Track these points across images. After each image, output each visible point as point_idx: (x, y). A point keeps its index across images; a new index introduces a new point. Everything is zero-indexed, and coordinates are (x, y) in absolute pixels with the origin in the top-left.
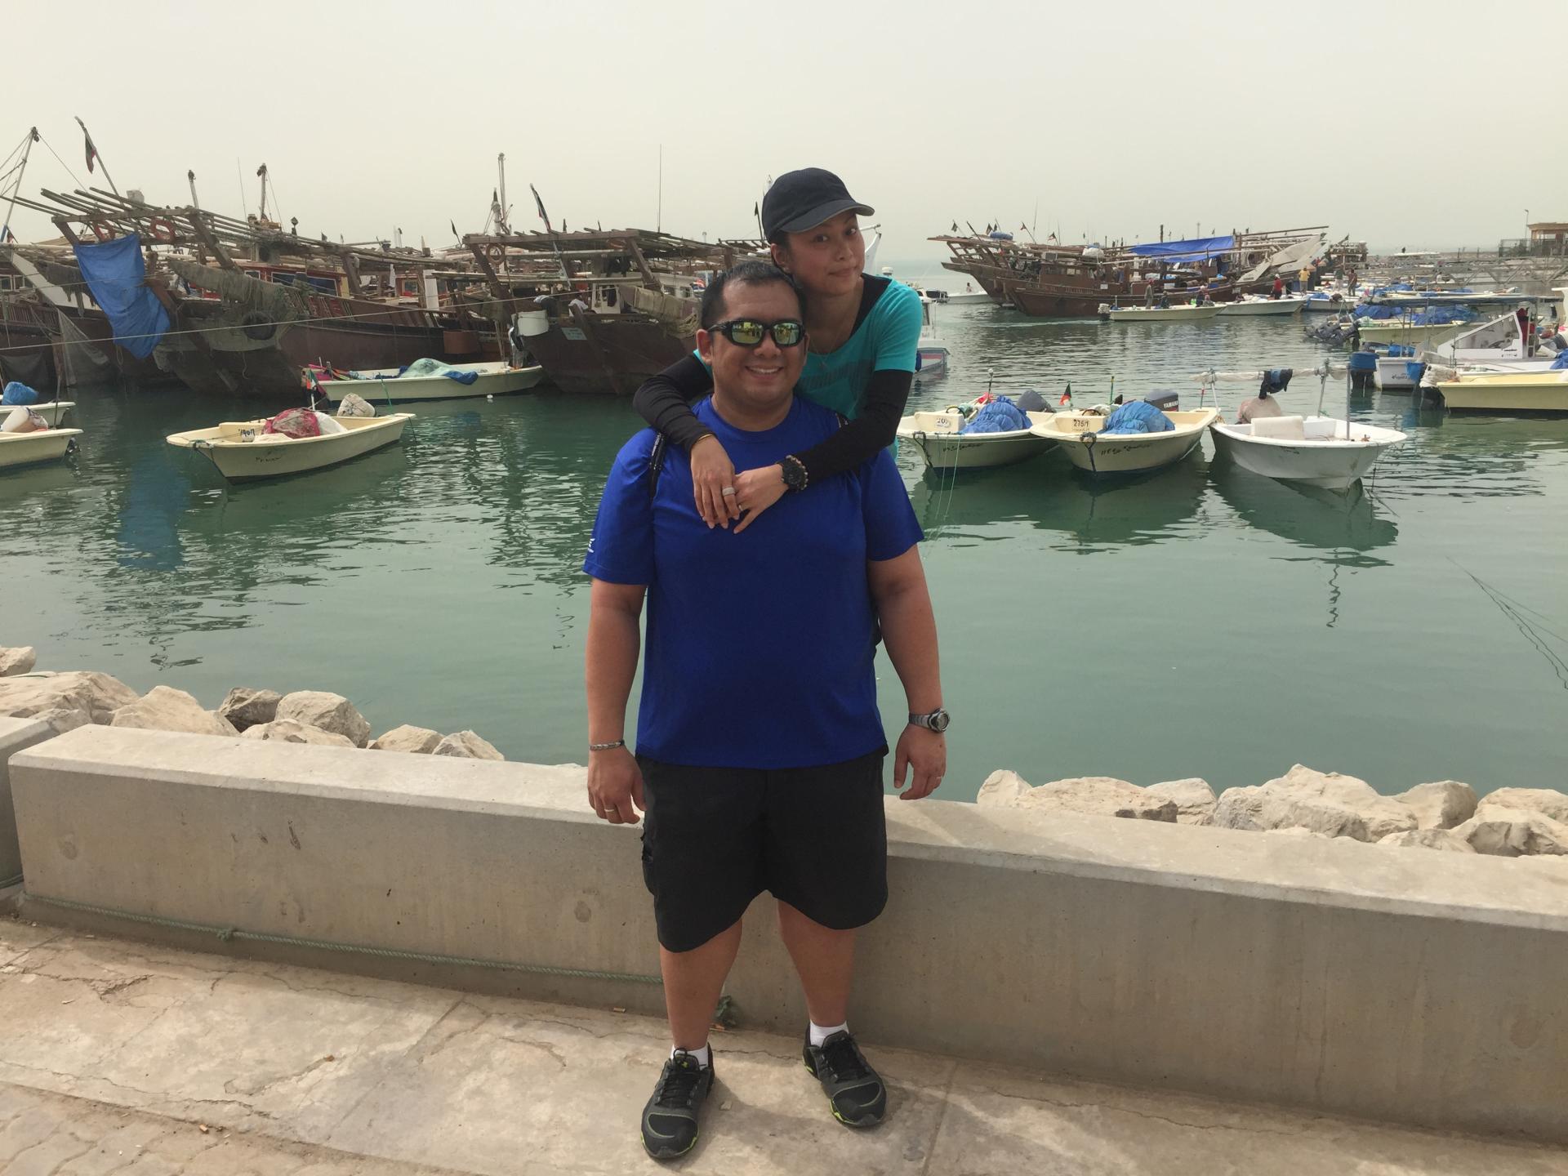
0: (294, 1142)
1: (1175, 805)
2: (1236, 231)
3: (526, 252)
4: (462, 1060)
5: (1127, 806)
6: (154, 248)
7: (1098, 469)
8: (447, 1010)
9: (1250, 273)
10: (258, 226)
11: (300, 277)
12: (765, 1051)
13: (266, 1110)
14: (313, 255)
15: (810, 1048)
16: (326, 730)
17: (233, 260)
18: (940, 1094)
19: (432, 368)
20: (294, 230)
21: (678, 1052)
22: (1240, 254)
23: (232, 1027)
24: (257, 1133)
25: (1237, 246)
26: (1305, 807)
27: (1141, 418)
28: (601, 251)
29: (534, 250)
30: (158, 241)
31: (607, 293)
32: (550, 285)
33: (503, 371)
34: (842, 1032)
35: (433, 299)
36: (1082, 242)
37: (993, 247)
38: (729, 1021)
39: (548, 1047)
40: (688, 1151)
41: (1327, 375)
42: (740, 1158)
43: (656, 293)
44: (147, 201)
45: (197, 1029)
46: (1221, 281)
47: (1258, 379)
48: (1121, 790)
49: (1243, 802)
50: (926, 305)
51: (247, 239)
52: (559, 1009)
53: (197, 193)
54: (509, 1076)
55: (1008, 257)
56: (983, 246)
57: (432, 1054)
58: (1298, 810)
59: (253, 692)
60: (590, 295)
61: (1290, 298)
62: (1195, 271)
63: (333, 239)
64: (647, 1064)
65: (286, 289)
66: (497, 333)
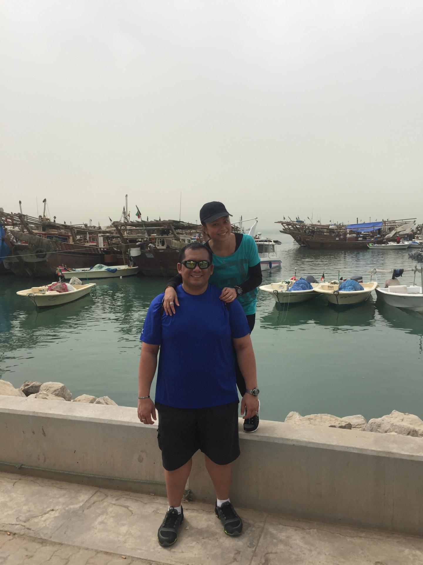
0: (39, 539)
1: (351, 424)
2: (384, 220)
3: (134, 228)
4: (97, 511)
5: (333, 424)
6: (6, 227)
7: (339, 304)
8: (93, 494)
9: (389, 234)
10: (42, 220)
11: (56, 237)
12: (202, 509)
13: (30, 527)
14: (60, 229)
15: (217, 508)
16: (57, 396)
17: (33, 231)
18: (262, 525)
19: (101, 267)
20: (54, 220)
21: (171, 508)
22: (385, 228)
23: (20, 499)
24: (27, 535)
25: (384, 225)
26: (396, 425)
27: (352, 285)
28: (160, 227)
29: (137, 227)
30: (8, 225)
31: (162, 242)
32: (142, 239)
33: (126, 268)
34: (228, 502)
35: (101, 244)
36: (329, 223)
37: (298, 225)
38: (190, 499)
39: (127, 507)
40: (174, 543)
41: (416, 271)
42: (191, 546)
43: (178, 241)
44: (5, 211)
45: (8, 499)
46: (379, 237)
47: (391, 272)
48: (332, 419)
49: (375, 423)
50: (273, 245)
51: (38, 224)
52: (132, 494)
53: (22, 209)
54: (113, 517)
55: (303, 229)
56: (294, 225)
57: (87, 509)
58: (394, 426)
59: (32, 382)
60: (156, 242)
61: (403, 243)
62: (369, 234)
63: (68, 224)
64: (161, 513)
65: (51, 241)
66: (123, 255)
